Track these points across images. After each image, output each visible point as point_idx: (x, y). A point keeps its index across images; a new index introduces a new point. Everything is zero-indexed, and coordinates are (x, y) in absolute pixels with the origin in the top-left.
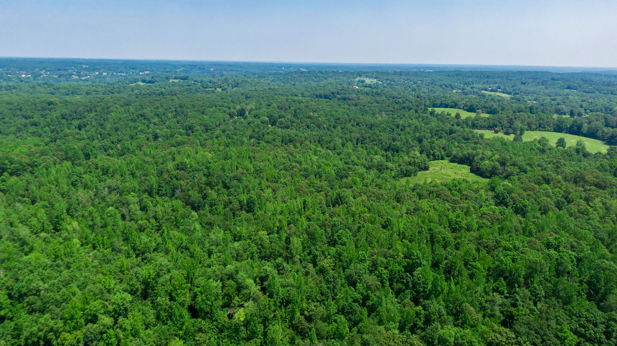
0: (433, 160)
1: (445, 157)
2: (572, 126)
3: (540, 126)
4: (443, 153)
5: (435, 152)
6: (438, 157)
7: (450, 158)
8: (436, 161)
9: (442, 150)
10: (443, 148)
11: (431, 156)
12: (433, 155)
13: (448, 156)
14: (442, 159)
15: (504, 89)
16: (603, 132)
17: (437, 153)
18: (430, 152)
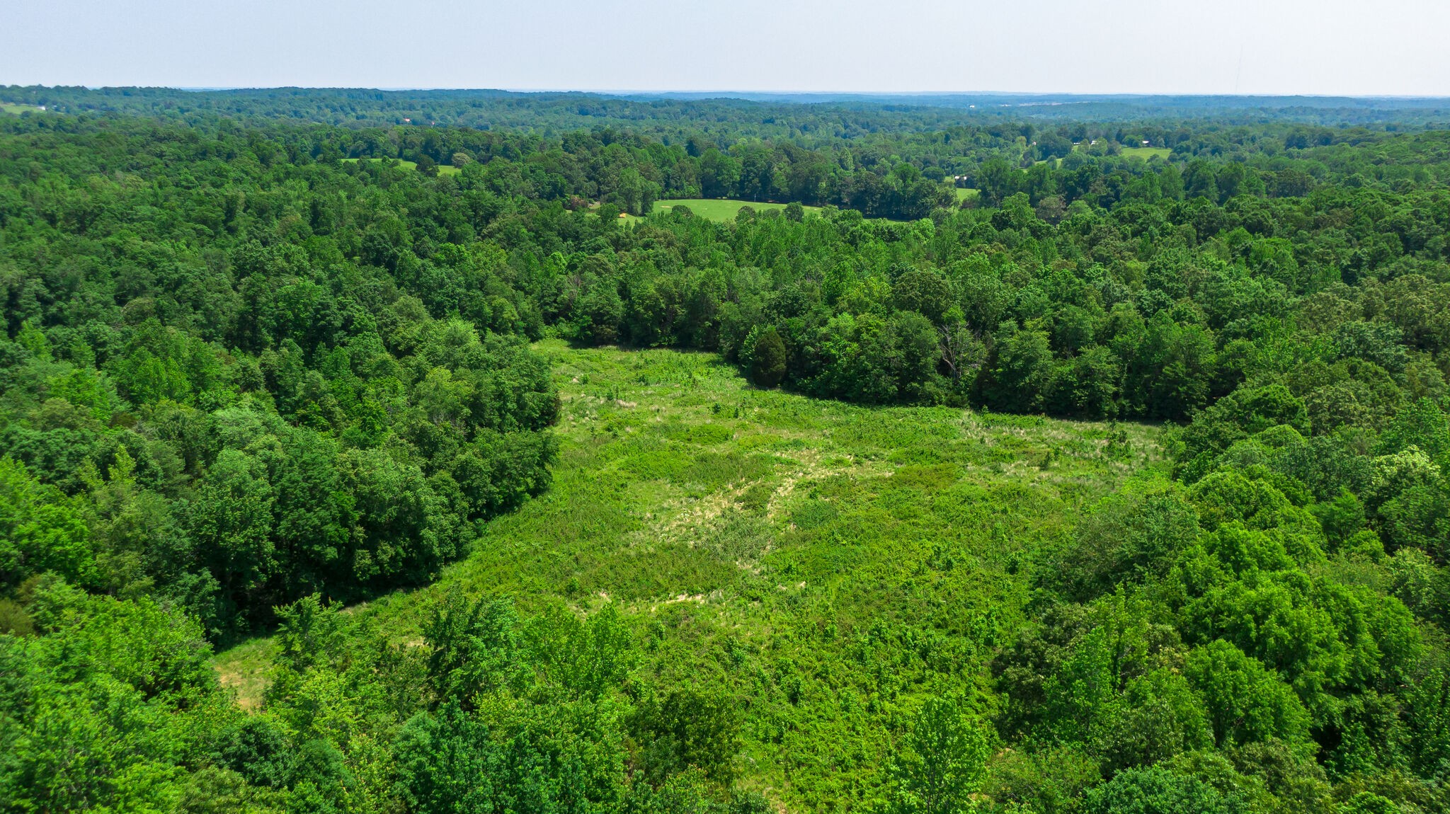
3: (669, 184)
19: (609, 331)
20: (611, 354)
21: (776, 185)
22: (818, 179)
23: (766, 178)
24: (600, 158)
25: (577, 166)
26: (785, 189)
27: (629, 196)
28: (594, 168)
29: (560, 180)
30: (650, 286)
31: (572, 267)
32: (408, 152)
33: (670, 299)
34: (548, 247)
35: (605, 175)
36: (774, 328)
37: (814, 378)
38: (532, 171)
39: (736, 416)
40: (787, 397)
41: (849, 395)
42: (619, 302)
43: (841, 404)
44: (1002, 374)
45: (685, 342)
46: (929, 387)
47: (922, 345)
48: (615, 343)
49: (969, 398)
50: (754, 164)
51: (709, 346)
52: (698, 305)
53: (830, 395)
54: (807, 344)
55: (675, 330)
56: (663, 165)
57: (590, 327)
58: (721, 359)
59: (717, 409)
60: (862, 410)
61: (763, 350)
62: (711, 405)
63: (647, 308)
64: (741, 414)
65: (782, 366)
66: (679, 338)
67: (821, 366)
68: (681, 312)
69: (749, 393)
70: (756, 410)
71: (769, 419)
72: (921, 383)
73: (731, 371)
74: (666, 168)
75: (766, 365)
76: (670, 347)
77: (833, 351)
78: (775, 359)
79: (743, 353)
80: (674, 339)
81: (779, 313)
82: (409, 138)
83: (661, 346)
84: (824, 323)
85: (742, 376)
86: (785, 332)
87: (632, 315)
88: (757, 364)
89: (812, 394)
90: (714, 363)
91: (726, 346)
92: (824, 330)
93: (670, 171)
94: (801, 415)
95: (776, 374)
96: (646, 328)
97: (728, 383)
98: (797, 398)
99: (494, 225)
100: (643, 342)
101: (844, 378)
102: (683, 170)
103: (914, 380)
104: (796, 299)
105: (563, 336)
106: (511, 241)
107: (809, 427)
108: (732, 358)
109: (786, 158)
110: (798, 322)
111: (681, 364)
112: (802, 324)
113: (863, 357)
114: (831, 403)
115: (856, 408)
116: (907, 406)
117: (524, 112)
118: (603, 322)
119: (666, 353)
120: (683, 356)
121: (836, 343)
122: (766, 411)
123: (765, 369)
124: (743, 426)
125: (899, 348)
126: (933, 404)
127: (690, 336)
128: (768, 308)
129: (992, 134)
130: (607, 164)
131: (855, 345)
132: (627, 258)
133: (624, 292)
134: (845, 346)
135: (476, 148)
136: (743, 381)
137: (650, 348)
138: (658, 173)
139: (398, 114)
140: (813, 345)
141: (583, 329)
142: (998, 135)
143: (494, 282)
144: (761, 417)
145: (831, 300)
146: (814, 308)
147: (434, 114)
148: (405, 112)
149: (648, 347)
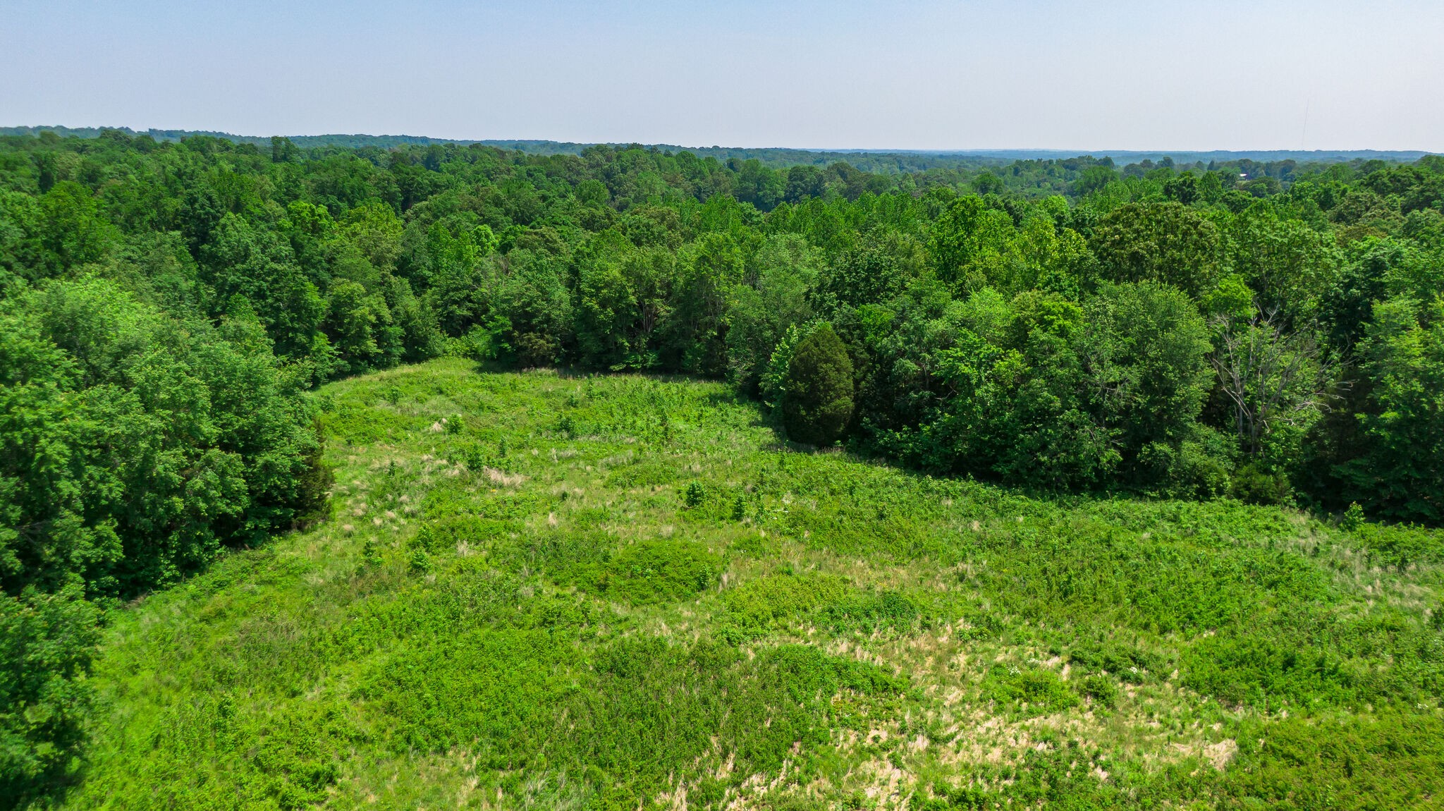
0: (340, 375)
1: (439, 340)
4: (411, 303)
5: (350, 301)
6: (380, 338)
7: (479, 339)
8: (372, 379)
9: (401, 284)
10: (403, 267)
11: (321, 340)
12: (337, 326)
13: (456, 327)
14: (416, 351)
17: (368, 307)
18: (297, 305)
19: (543, 344)
20: (545, 381)
33: (646, 288)
36: (829, 325)
37: (915, 428)
38: (530, 175)
39: (738, 515)
40: (857, 469)
41: (1000, 468)
42: (561, 293)
43: (985, 490)
44: (1396, 427)
45: (669, 364)
46: (1191, 453)
47: (1178, 356)
48: (554, 366)
49: (1293, 482)
50: (802, 179)
51: (713, 370)
52: (695, 300)
53: (955, 468)
54: (901, 353)
55: (654, 344)
56: (694, 177)
57: (508, 337)
58: (730, 393)
59: (694, 498)
60: (1038, 504)
61: (805, 369)
62: (685, 487)
63: (604, 304)
64: (751, 510)
65: (846, 403)
66: (661, 358)
67: (932, 403)
68: (663, 309)
69: (775, 458)
70: (788, 499)
71: (817, 526)
72: (1175, 442)
73: (746, 414)
74: (697, 180)
75: (812, 400)
76: (645, 371)
77: (965, 369)
78: (829, 388)
79: (769, 379)
80: (652, 358)
81: (841, 297)
83: (629, 371)
84: (936, 313)
85: (763, 424)
86: (852, 331)
87: (580, 316)
88: (793, 397)
89: (914, 465)
90: (713, 400)
91: (740, 368)
92: (939, 325)
93: (702, 184)
94: (896, 518)
95: (833, 420)
96: (604, 339)
97: (734, 436)
98: (881, 472)
100: (601, 363)
101: (986, 429)
102: (717, 182)
103: (1161, 438)
104: (874, 269)
105: (474, 354)
107: (918, 551)
108: (751, 392)
110: (882, 312)
111: (653, 400)
112: (889, 316)
113: (1038, 382)
114: (959, 485)
115: (1019, 500)
116: (1141, 496)
118: (532, 329)
119: (635, 380)
120: (662, 387)
121: (970, 349)
122: (810, 503)
123: (810, 408)
124: (751, 547)
125: (1125, 361)
126: (1203, 495)
127: (680, 353)
128: (819, 290)
129: (1066, 167)
130: (624, 171)
131: (1016, 356)
133: (573, 282)
134: (992, 358)
136: (766, 434)
137: (610, 372)
140: (915, 357)
141: (497, 339)
142: (1073, 168)
144: (797, 521)
145: (949, 270)
146: (912, 284)
149: (606, 371)
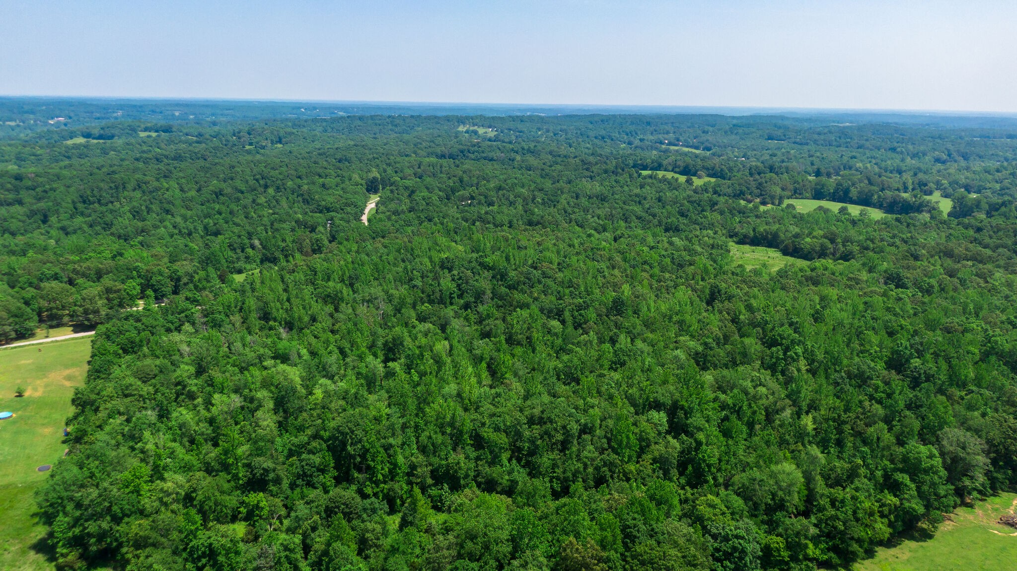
2: (836, 191)
3: (795, 192)
15: (686, 141)
16: (879, 197)
19: (748, 241)
20: (747, 248)
21: (851, 195)
22: (873, 195)
23: (847, 191)
24: (763, 180)
25: (753, 183)
26: (855, 198)
27: (773, 197)
28: (760, 184)
29: (744, 188)
30: (761, 229)
31: (740, 222)
32: (677, 170)
33: (768, 233)
34: (733, 215)
35: (765, 187)
42: (752, 232)
45: (770, 245)
50: (841, 185)
52: (775, 235)
55: (767, 242)
56: (795, 184)
57: (742, 239)
61: (787, 246)
63: (760, 235)
65: (791, 250)
66: (768, 244)
68: (770, 237)
78: (790, 248)
80: (766, 244)
82: (678, 163)
83: (762, 246)
86: (793, 242)
87: (755, 237)
91: (779, 246)
93: (797, 186)
96: (759, 241)
99: (716, 207)
100: (757, 244)
102: (804, 186)
105: (735, 241)
106: (722, 213)
109: (866, 182)
117: (733, 137)
118: (746, 238)
130: (766, 182)
132: (758, 221)
133: (754, 230)
135: (708, 169)
137: (759, 246)
138: (792, 187)
139: (661, 136)
141: (740, 239)
143: (716, 224)
147: (681, 138)
148: (666, 136)
